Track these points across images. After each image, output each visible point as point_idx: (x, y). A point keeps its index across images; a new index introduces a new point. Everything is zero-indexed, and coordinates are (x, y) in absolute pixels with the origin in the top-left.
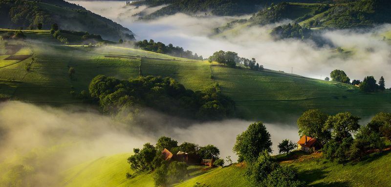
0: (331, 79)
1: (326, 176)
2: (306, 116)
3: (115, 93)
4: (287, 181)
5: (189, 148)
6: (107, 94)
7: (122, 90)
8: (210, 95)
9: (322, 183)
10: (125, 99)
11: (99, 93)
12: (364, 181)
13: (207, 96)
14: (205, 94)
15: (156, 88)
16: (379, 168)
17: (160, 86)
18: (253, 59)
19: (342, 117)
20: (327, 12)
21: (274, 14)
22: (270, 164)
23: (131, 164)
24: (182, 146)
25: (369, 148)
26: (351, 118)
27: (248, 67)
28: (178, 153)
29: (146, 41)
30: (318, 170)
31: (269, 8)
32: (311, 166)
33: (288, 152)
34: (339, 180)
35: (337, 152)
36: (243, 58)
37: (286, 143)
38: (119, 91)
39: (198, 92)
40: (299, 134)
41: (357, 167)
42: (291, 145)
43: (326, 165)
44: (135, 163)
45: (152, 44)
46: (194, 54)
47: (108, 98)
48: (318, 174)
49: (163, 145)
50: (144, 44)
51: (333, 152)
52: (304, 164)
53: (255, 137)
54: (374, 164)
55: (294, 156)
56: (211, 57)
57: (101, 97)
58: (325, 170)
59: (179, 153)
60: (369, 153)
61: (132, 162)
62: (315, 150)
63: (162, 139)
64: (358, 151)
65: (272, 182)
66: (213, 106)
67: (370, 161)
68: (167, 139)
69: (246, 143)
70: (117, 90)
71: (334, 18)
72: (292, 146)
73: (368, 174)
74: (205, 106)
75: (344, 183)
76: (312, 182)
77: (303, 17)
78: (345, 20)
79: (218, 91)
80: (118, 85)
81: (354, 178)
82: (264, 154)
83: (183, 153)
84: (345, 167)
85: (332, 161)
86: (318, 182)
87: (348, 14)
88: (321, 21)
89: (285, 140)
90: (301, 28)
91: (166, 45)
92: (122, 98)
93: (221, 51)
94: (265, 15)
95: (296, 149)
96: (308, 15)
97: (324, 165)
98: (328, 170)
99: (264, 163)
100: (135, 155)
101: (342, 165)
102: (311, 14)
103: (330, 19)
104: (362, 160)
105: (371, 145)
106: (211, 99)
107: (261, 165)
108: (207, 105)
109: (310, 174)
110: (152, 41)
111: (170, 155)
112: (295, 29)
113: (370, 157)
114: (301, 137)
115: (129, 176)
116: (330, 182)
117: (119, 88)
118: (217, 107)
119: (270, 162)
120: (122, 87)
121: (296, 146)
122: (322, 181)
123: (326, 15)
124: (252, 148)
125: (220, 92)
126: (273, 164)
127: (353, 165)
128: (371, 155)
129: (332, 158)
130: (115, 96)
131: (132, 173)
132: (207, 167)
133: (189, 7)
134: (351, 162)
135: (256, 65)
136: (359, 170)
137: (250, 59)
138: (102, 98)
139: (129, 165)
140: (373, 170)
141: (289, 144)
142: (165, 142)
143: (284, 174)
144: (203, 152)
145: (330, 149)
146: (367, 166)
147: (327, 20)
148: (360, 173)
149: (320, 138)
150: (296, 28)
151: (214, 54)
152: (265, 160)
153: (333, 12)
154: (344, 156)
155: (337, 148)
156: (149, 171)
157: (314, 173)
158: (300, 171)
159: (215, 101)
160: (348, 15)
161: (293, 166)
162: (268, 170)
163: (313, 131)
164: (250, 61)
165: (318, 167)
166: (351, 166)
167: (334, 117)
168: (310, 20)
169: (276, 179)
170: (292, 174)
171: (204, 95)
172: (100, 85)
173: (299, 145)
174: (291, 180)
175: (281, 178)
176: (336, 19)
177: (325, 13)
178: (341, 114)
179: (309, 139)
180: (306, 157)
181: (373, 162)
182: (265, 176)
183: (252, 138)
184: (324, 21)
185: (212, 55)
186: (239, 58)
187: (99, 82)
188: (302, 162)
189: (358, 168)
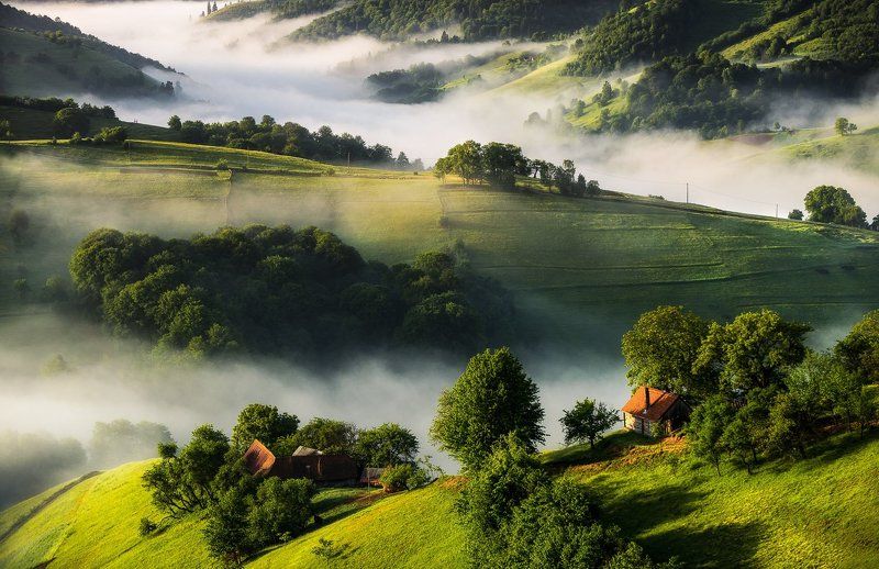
0: (807, 215)
1: (695, 509)
2: (647, 323)
3: (149, 279)
4: (562, 525)
5: (326, 435)
6: (123, 283)
7: (169, 269)
8: (435, 276)
9: (682, 529)
10: (178, 295)
11: (100, 281)
12: (804, 520)
13: (427, 278)
14: (422, 274)
15: (274, 260)
16: (854, 480)
17: (283, 253)
18: (569, 163)
19: (752, 326)
20: (809, 12)
21: (647, 27)
22: (523, 476)
23: (154, 490)
24: (309, 429)
25: (828, 421)
26: (780, 327)
27: (554, 188)
28: (296, 453)
29: (250, 121)
30: (673, 488)
31: (633, 10)
32: (655, 478)
33: (592, 437)
34: (731, 519)
35: (726, 434)
36: (538, 162)
37: (585, 410)
38: (160, 272)
39: (399, 268)
40: (629, 380)
41: (790, 477)
42: (601, 416)
43: (699, 473)
44: (167, 487)
45: (269, 129)
46: (395, 155)
47: (127, 296)
48: (673, 501)
49: (253, 429)
50: (243, 132)
51: (717, 433)
52: (634, 474)
53: (488, 395)
54: (842, 469)
55: (609, 450)
56: (441, 160)
57: (106, 290)
58: (696, 490)
59: (299, 451)
60: (827, 434)
61: (155, 484)
62: (673, 428)
63: (251, 411)
64: (791, 428)
65: (521, 532)
66: (444, 309)
67: (830, 460)
68: (264, 412)
69: (462, 415)
70: (153, 270)
71: (829, 32)
72: (605, 419)
73: (822, 501)
74: (421, 308)
75: (747, 527)
76: (652, 525)
77: (735, 33)
78: (865, 34)
79: (460, 261)
80: (158, 257)
81: (777, 514)
82: (505, 446)
83: (310, 450)
84: (754, 481)
85: (715, 461)
86: (667, 527)
87: (871, 17)
88: (788, 42)
89: (582, 401)
90: (727, 63)
91: (311, 132)
92: (168, 295)
93: (471, 144)
94: (620, 30)
95: (617, 428)
96: (753, 24)
97: (690, 476)
98: (704, 487)
99: (504, 473)
100: (164, 463)
101: (745, 473)
102: (762, 20)
103: (817, 34)
104: (805, 456)
105: (836, 411)
106: (436, 288)
107: (494, 479)
108: (427, 304)
109: (649, 504)
110: (268, 120)
111: (269, 461)
112: (709, 71)
113: (832, 447)
114: (635, 391)
115: (148, 528)
116: (706, 527)
117: (159, 263)
118: (456, 310)
119: (521, 471)
120: (169, 262)
121: (617, 419)
122: (681, 523)
123: (805, 23)
124: (480, 430)
125: (468, 265)
126: (531, 476)
127: (779, 471)
128: (834, 439)
129: (713, 451)
130: (148, 288)
131: (159, 517)
132: (377, 491)
133: (393, 15)
134: (773, 465)
135: (576, 179)
136: (793, 488)
137: (558, 163)
138: (111, 296)
139: (148, 495)
140: (835, 487)
141: (595, 413)
142: (258, 422)
143: (557, 505)
144: (368, 446)
145: (708, 424)
146: (820, 474)
147: (810, 38)
148: (794, 498)
149: (694, 393)
150: (713, 65)
151: (451, 152)
152: (508, 464)
153: (828, 12)
154: (748, 446)
155: (730, 421)
156: (206, 511)
157: (661, 499)
158: (621, 493)
159: (450, 293)
160: (872, 21)
161: (602, 479)
162: (515, 493)
163: (666, 372)
164: (560, 169)
165: (673, 481)
166: (771, 477)
167: (729, 327)
168: (757, 39)
169: (533, 520)
170: (581, 503)
171: (417, 274)
172: (102, 259)
173: (628, 416)
174: (576, 523)
175: (545, 519)
176: (836, 34)
177: (802, 15)
178: (748, 316)
179: (655, 395)
180: (644, 451)
181: (837, 463)
182: (505, 512)
183: (479, 399)
184: (799, 43)
185: (445, 155)
186: (524, 162)
187: (100, 247)
188: (631, 467)
189: (793, 480)
